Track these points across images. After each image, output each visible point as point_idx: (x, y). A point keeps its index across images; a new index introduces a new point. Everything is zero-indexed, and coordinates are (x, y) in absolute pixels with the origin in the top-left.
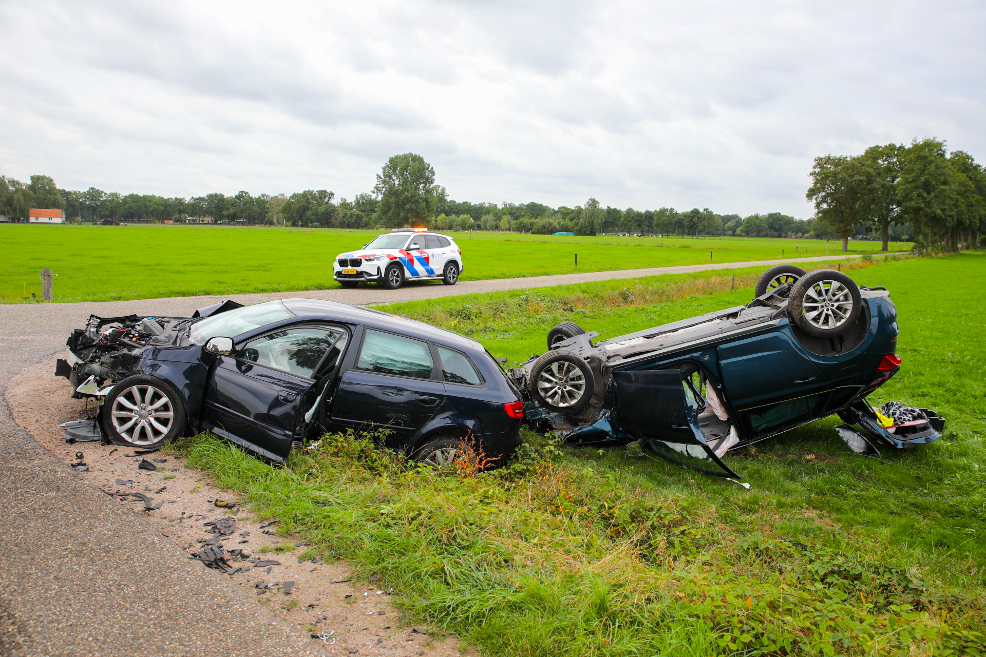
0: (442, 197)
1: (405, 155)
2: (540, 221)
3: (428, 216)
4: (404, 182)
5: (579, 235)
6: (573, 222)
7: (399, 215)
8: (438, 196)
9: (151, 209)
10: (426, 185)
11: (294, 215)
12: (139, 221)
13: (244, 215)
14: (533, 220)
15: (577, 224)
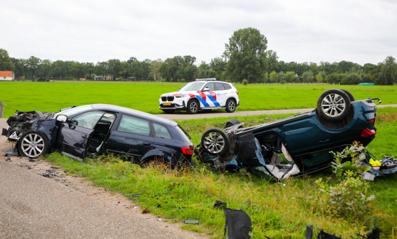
0: (273, 59)
1: (245, 29)
2: (347, 75)
3: (262, 73)
4: (244, 49)
5: (378, 84)
6: (374, 75)
7: (241, 72)
8: (271, 58)
9: (71, 70)
10: (260, 50)
11: (168, 73)
12: (63, 79)
13: (133, 74)
14: (342, 74)
15: (377, 76)
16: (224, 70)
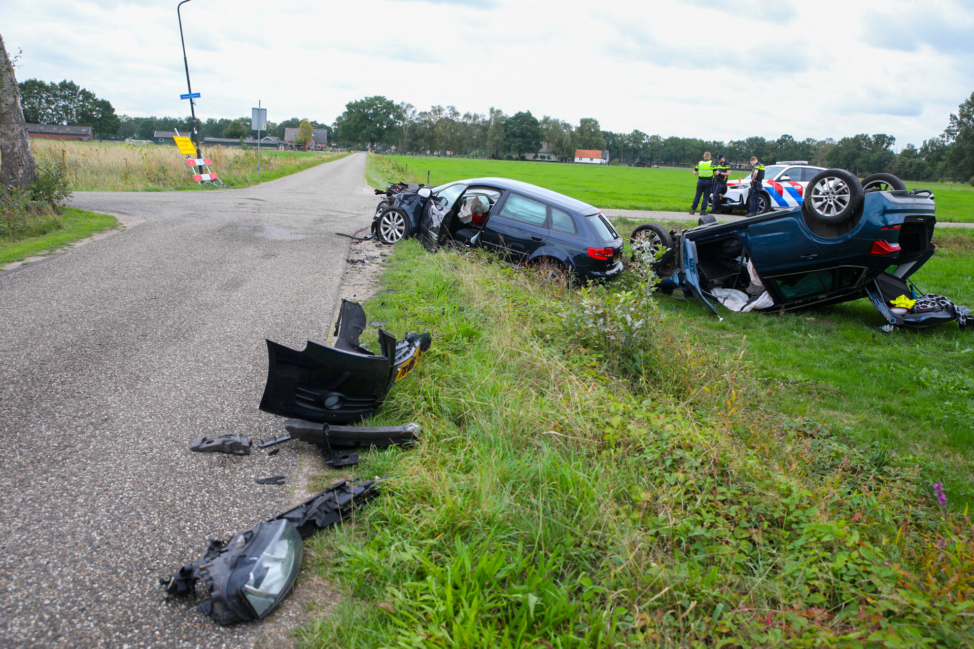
16: (942, 160)
